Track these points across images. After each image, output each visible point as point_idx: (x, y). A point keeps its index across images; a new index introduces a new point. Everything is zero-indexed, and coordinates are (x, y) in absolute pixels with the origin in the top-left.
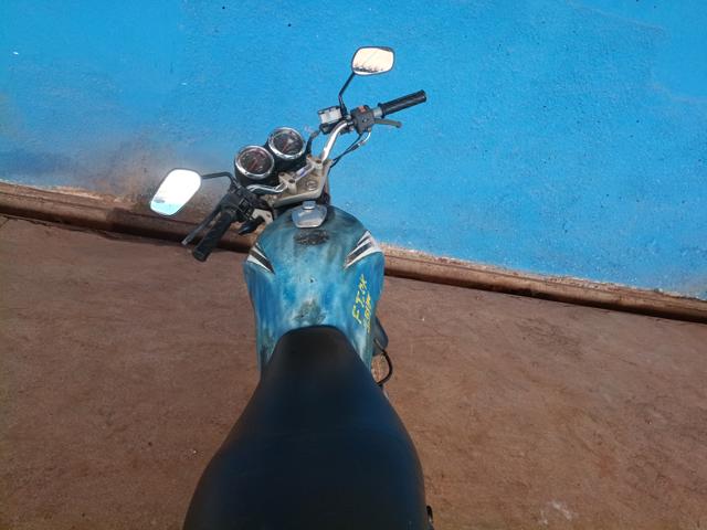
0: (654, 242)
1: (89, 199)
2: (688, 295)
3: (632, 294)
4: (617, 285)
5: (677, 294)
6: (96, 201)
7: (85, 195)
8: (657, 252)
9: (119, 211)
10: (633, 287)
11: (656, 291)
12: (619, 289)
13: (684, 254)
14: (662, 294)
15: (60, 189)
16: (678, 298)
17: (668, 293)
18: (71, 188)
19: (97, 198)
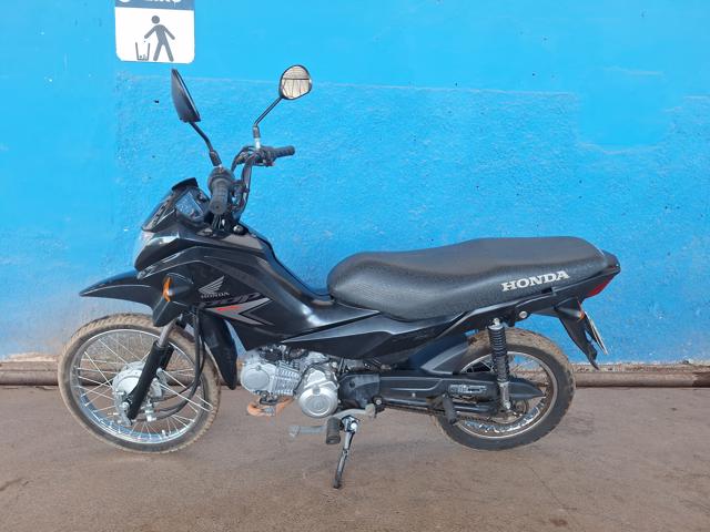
0: (656, 305)
1: (41, 363)
3: (656, 370)
4: (635, 363)
6: (49, 364)
7: (39, 359)
10: (656, 363)
11: (686, 363)
13: (698, 312)
14: (694, 365)
15: (14, 357)
17: (701, 363)
18: (24, 354)
19: (50, 360)
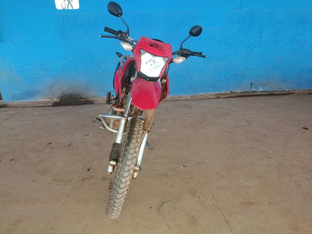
0: (223, 75)
1: (47, 101)
2: (245, 91)
3: (223, 94)
4: (217, 93)
5: (240, 91)
6: (49, 101)
7: (45, 100)
8: (225, 78)
9: (55, 103)
10: (223, 92)
11: (232, 92)
12: (218, 94)
13: (236, 77)
14: (234, 92)
15: (39, 100)
16: (241, 93)
17: (236, 92)
18: (42, 99)
